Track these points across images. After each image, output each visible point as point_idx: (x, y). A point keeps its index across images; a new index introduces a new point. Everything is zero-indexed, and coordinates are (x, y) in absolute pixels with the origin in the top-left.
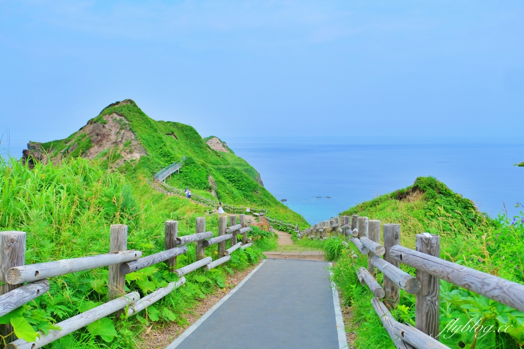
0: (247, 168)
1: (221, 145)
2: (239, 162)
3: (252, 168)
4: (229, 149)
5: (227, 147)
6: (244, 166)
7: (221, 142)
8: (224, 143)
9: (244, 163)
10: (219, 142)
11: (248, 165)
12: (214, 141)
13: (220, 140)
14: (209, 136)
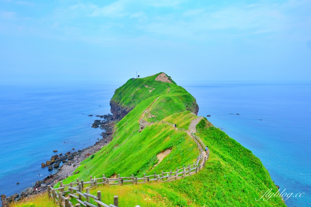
0: (185, 94)
1: (167, 78)
2: (179, 90)
3: (190, 94)
4: (173, 82)
5: (171, 80)
6: (184, 93)
7: (167, 76)
8: (170, 77)
9: (184, 91)
10: (166, 76)
11: (186, 92)
12: (162, 75)
13: (166, 75)
14: (159, 73)
